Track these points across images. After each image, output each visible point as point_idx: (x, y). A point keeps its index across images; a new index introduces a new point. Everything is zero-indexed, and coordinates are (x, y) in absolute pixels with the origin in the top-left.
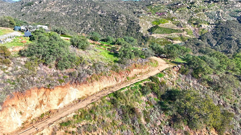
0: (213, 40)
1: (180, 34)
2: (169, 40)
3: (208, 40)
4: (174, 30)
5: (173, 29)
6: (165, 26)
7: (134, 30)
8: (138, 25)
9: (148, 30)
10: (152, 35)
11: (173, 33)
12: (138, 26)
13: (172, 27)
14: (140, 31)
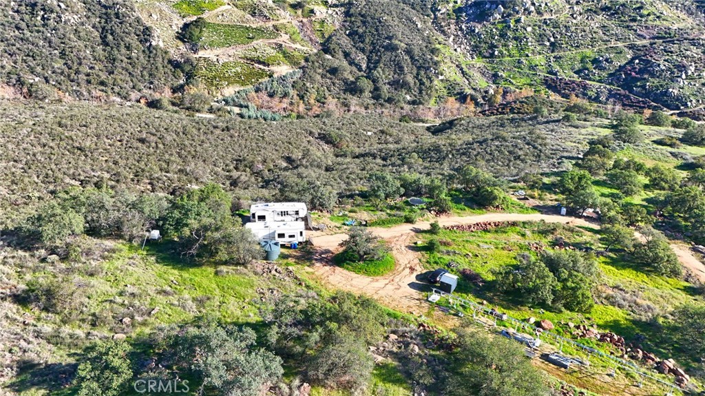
0: (356, 53)
1: (276, 44)
2: (256, 65)
3: (346, 55)
4: (253, 29)
5: (247, 28)
6: (220, 17)
7: (133, 40)
8: (138, 20)
9: (177, 38)
10: (201, 54)
11: (255, 42)
12: (138, 22)
13: (243, 22)
14: (154, 43)
